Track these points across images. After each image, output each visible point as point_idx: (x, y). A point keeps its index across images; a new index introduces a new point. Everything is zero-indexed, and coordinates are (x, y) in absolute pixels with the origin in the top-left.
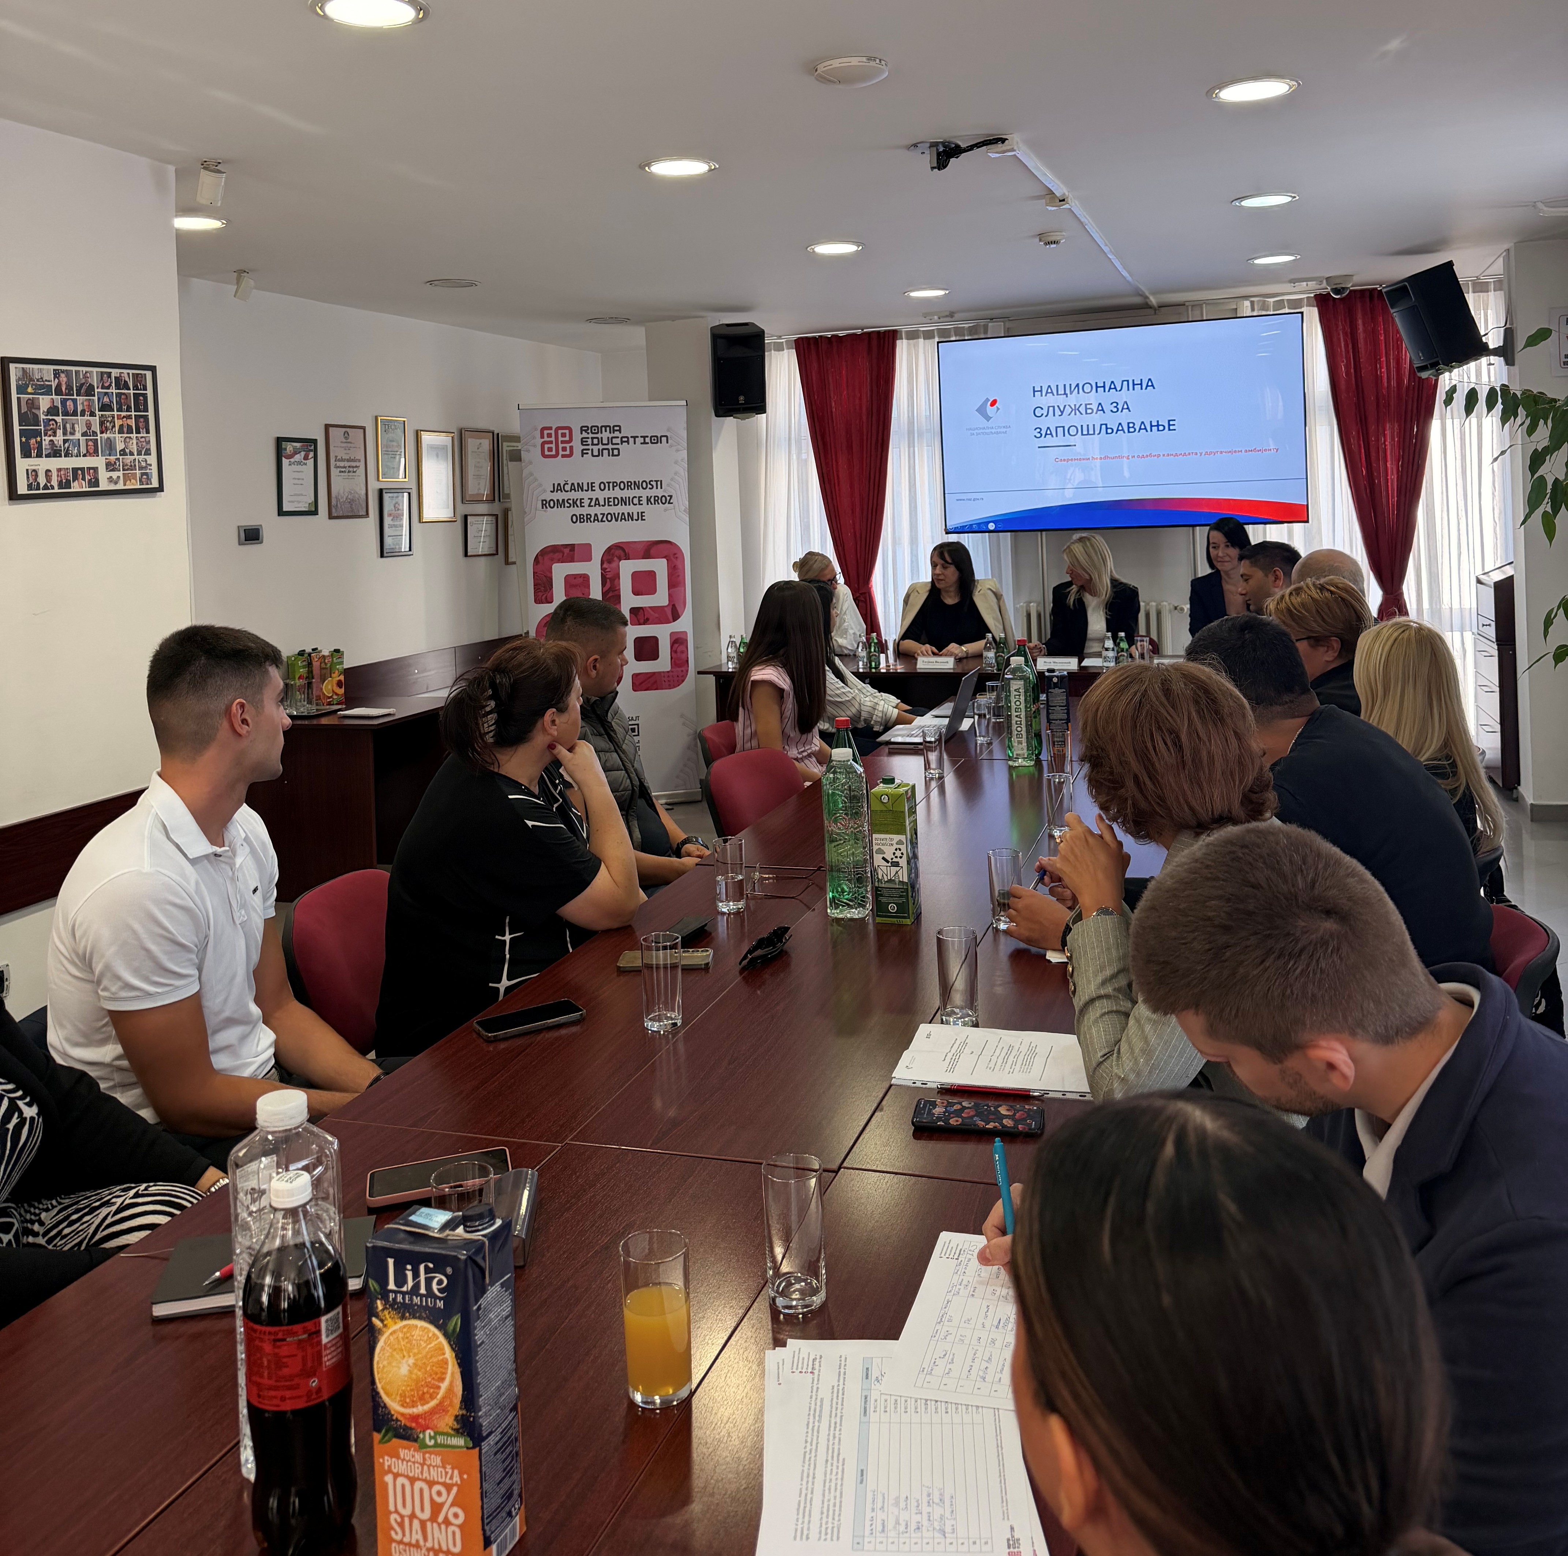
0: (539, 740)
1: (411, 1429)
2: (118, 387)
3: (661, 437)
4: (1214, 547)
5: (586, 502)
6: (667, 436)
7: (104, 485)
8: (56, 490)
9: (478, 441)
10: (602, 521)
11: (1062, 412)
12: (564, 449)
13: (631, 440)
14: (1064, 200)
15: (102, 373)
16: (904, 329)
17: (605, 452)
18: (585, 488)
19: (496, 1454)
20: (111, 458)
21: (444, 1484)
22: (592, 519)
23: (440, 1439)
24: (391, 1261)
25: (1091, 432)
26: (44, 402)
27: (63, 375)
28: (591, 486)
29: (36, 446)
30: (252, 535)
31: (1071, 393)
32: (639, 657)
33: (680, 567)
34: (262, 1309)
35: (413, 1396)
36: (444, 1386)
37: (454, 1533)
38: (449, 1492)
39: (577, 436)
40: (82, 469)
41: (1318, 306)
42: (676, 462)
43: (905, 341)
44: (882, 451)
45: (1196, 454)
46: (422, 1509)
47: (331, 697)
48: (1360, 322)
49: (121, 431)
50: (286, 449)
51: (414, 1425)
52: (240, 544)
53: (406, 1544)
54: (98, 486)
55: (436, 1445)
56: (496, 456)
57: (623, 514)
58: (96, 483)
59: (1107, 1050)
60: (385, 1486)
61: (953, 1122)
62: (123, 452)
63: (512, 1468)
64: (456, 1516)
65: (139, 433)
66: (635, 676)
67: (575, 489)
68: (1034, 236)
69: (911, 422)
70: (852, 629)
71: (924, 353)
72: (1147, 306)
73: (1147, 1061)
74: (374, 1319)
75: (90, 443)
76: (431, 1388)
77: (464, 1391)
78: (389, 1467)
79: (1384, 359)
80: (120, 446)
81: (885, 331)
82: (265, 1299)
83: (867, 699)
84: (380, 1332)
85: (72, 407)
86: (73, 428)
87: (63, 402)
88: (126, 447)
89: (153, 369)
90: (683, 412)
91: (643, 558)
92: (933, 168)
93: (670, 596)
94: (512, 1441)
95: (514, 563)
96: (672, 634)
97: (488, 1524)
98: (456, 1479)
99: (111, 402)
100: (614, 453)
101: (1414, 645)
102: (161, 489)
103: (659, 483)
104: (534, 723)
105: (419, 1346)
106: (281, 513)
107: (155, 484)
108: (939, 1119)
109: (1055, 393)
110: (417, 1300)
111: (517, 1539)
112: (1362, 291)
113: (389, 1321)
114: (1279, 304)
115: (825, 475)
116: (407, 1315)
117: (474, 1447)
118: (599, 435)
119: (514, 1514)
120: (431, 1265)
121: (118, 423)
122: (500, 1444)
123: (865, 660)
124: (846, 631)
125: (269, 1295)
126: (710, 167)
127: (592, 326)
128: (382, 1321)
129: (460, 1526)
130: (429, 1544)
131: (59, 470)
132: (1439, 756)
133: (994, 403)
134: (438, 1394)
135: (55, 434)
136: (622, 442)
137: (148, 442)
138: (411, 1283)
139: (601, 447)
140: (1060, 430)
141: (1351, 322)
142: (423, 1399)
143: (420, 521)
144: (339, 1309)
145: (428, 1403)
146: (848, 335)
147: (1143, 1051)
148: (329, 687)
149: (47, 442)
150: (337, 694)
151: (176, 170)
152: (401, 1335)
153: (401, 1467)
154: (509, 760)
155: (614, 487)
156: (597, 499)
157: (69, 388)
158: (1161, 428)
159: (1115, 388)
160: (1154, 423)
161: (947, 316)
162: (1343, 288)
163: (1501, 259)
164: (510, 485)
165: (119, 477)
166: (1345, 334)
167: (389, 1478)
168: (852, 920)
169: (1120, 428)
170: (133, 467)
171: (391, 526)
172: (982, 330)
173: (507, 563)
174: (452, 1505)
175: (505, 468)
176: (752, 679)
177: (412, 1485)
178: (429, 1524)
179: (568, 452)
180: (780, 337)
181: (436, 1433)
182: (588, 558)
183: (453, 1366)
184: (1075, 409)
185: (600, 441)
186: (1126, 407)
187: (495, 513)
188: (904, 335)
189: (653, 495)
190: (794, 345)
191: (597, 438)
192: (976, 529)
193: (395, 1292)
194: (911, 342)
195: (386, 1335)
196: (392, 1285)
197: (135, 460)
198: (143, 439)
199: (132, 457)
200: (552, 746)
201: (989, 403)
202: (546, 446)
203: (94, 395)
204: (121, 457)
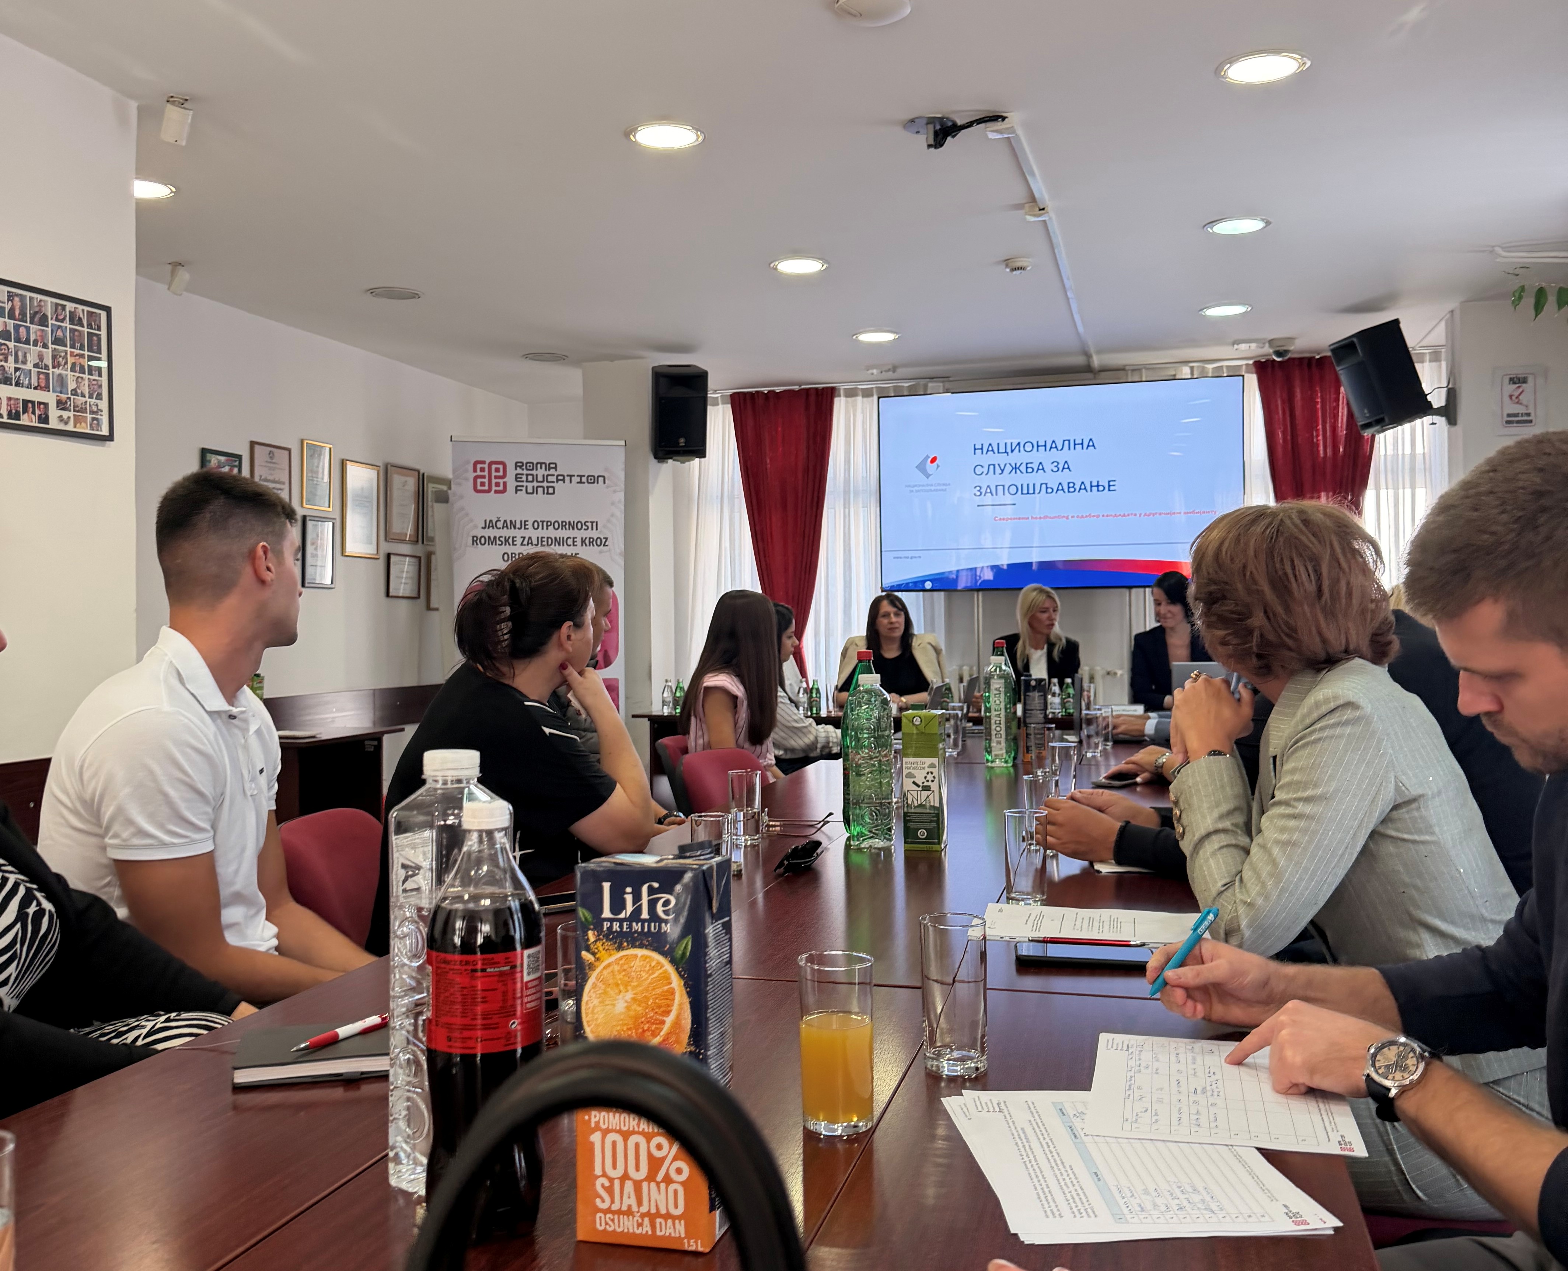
0: (552, 656)
2: (72, 322)
3: (598, 477)
5: (519, 541)
6: (604, 477)
7: (54, 424)
8: (5, 420)
9: (403, 479)
11: (1003, 471)
12: (497, 484)
13: (567, 479)
14: (1043, 209)
15: (57, 305)
16: (842, 386)
17: (540, 490)
18: (518, 525)
20: (62, 395)
24: (606, 886)
25: (1031, 491)
27: (17, 299)
28: (524, 525)
31: (1012, 451)
33: (613, 611)
36: (669, 1020)
37: (676, 1192)
38: (671, 1145)
39: (511, 472)
40: (33, 402)
41: (1258, 371)
42: (613, 504)
43: (843, 399)
44: (817, 510)
45: (1135, 515)
46: (637, 1168)
48: (1298, 391)
49: (73, 370)
53: (614, 1213)
54: (48, 424)
56: (420, 496)
58: (46, 420)
59: (1228, 880)
60: (591, 1147)
62: (74, 392)
64: (679, 1171)
65: (92, 375)
67: (507, 527)
68: (999, 263)
69: (847, 481)
71: (863, 412)
72: (1088, 367)
73: (1277, 884)
74: (584, 954)
75: (42, 376)
76: (653, 1024)
77: (693, 1023)
78: (597, 1123)
79: (1320, 427)
80: (72, 385)
81: (823, 389)
84: (592, 967)
85: (25, 333)
86: (25, 356)
87: (17, 328)
88: (78, 387)
89: (108, 310)
90: (622, 453)
92: (929, 146)
95: (437, 609)
99: (65, 337)
100: (549, 491)
102: (110, 438)
103: (595, 525)
104: (549, 636)
105: (639, 978)
107: (105, 431)
109: (996, 451)
110: (637, 927)
112: (1301, 359)
113: (602, 954)
114: (1218, 371)
115: (758, 533)
116: (625, 944)
118: (534, 472)
120: (656, 886)
121: (70, 360)
123: (806, 706)
126: (698, 138)
128: (594, 954)
129: (683, 1183)
130: (644, 1209)
131: (9, 399)
133: (934, 460)
134: (662, 1029)
135: (6, 360)
136: (558, 480)
137: (100, 386)
138: (630, 908)
139: (535, 484)
140: (1000, 489)
141: (1290, 389)
143: (343, 553)
146: (785, 391)
147: (1271, 875)
151: (140, 109)
152: (616, 968)
153: (612, 1121)
155: (547, 526)
156: (530, 538)
157: (23, 314)
158: (1101, 488)
159: (1056, 447)
160: (1095, 484)
161: (889, 370)
162: (1285, 351)
163: (1443, 324)
164: (435, 527)
165: (69, 418)
166: (1283, 402)
167: (596, 1138)
168: (876, 849)
169: (1060, 488)
170: (84, 411)
171: (313, 556)
172: (922, 389)
173: (429, 608)
174: (675, 1160)
175: (431, 512)
176: (705, 685)
177: (626, 1140)
178: (645, 1185)
179: (501, 488)
180: (715, 391)
183: (681, 996)
184: (1016, 468)
185: (535, 478)
186: (1067, 466)
187: (418, 555)
188: (842, 392)
189: (588, 536)
190: (729, 401)
191: (532, 475)
192: (913, 588)
193: (611, 920)
194: (849, 399)
195: (598, 970)
196: (607, 913)
197: (86, 402)
198: (95, 382)
199: (84, 399)
200: (563, 666)
201: (930, 460)
202: (479, 481)
203: (47, 326)
204: (72, 397)
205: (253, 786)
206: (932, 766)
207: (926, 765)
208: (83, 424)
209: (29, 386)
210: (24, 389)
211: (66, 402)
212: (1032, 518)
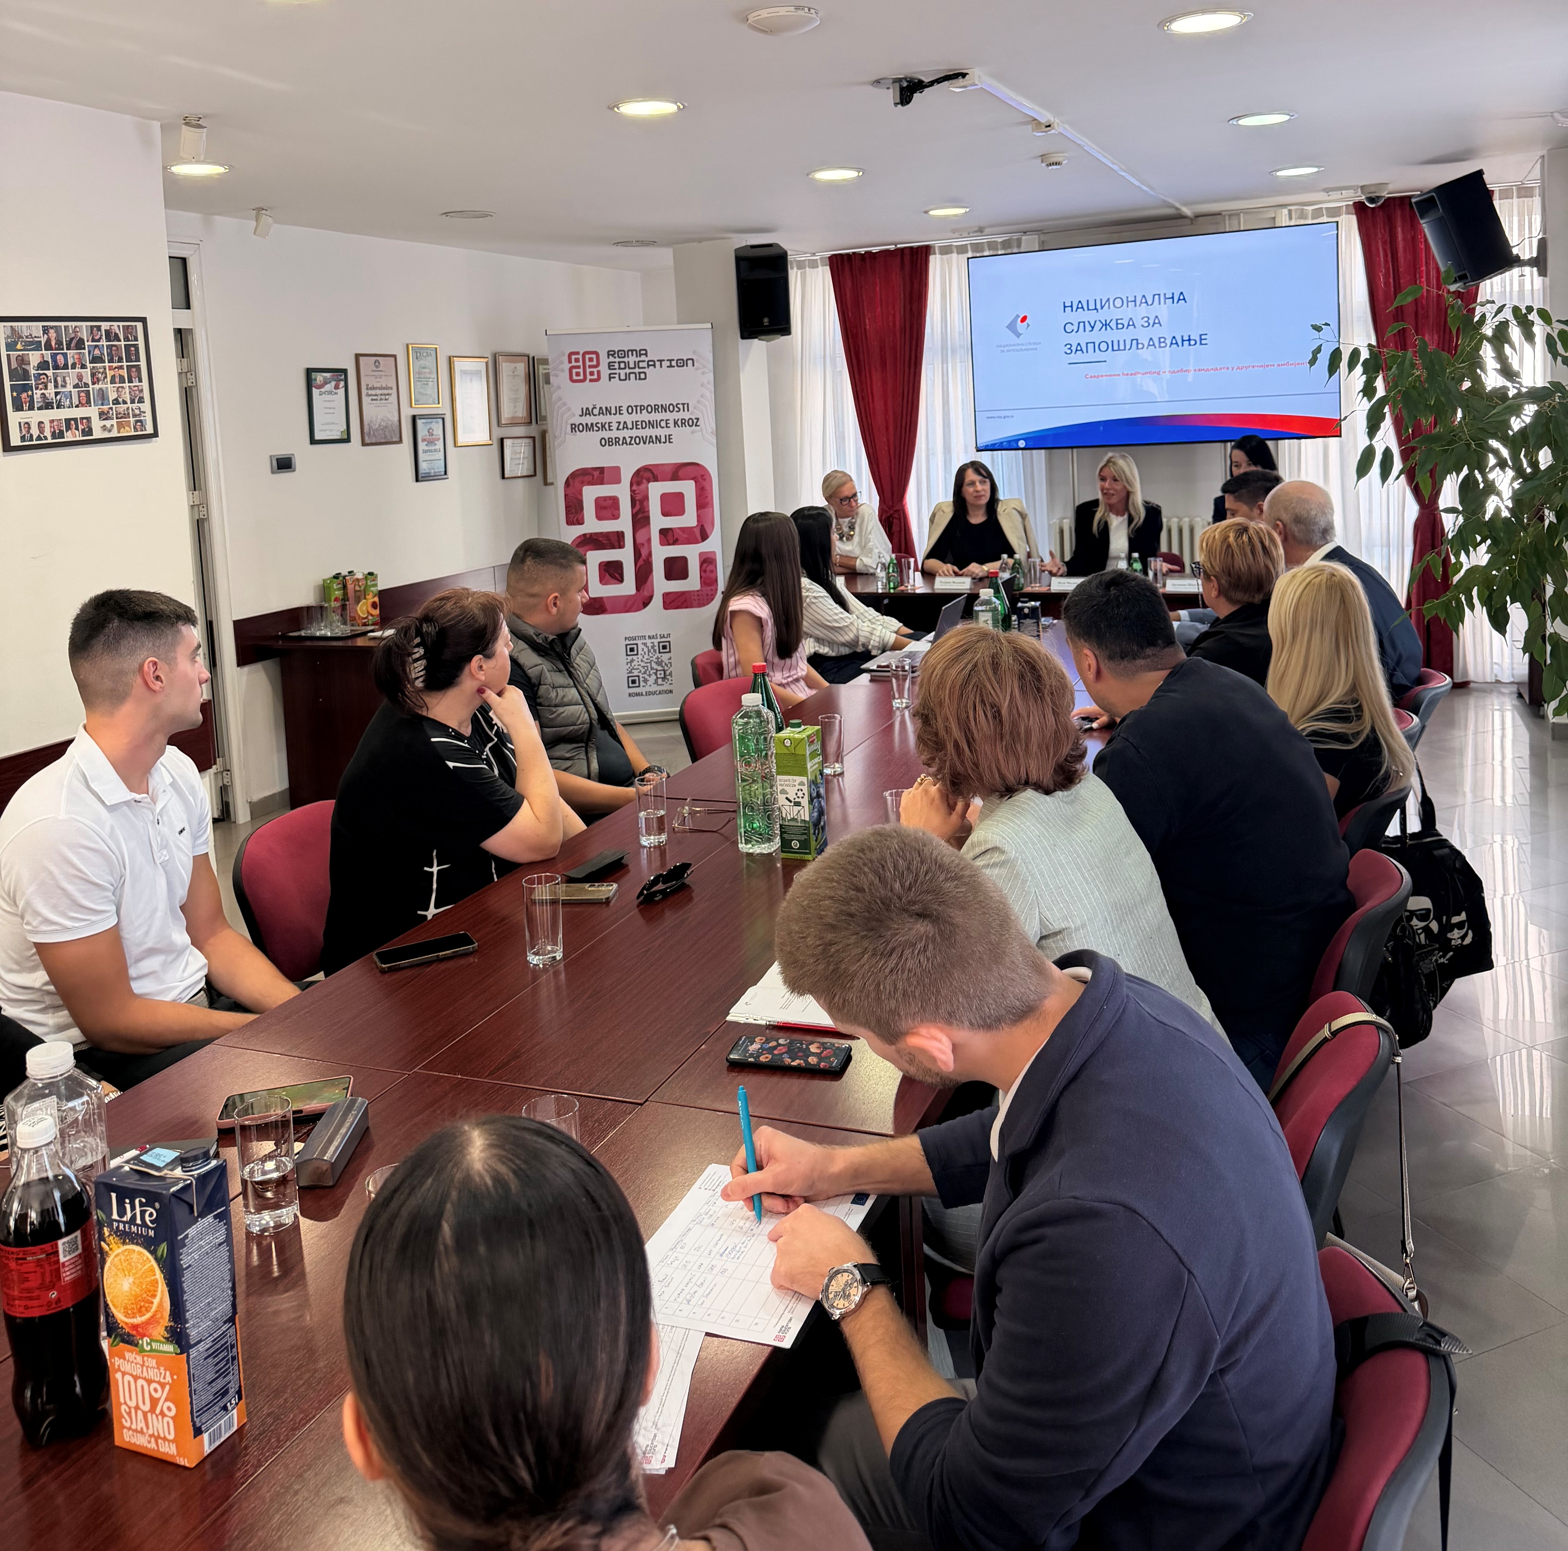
0: (467, 684)
1: (133, 1336)
2: (108, 339)
3: (687, 360)
4: (1236, 466)
5: (614, 426)
6: (692, 360)
7: (97, 434)
8: (50, 441)
9: (513, 365)
10: (630, 444)
11: (1093, 328)
12: (592, 374)
13: (658, 364)
14: (1049, 126)
15: (92, 327)
16: (937, 244)
17: (632, 376)
18: (613, 411)
19: (206, 1359)
20: (104, 407)
21: (159, 1383)
22: (621, 442)
23: (154, 1344)
24: (114, 1195)
25: (1122, 347)
26: (35, 358)
27: (52, 331)
28: (619, 410)
29: (28, 399)
30: (284, 464)
31: (1102, 307)
32: (669, 576)
33: (708, 488)
34: (9, 1233)
35: (133, 1309)
36: (156, 1301)
37: (168, 1423)
38: (163, 1389)
39: (604, 360)
40: (75, 420)
41: (1356, 214)
42: (702, 385)
43: (938, 256)
44: (916, 368)
45: (1228, 368)
46: (144, 1403)
47: (366, 618)
48: (1399, 229)
49: (113, 381)
50: (316, 380)
51: (134, 1333)
52: (272, 473)
53: (133, 1430)
54: (92, 435)
55: (151, 1350)
56: (532, 379)
57: (651, 437)
58: (90, 432)
60: (117, 1381)
61: (763, 1059)
62: (116, 402)
63: (226, 1370)
64: (169, 1409)
65: (132, 382)
66: (666, 595)
67: (603, 413)
68: (1035, 158)
69: (944, 338)
70: (877, 548)
71: (957, 268)
72: (1181, 217)
74: (102, 1243)
75: (82, 394)
76: (146, 1303)
77: (171, 1306)
78: (119, 1366)
79: (1424, 268)
80: (112, 396)
81: (919, 247)
82: (12, 1224)
83: (865, 624)
84: (107, 1254)
85: (63, 360)
86: (64, 381)
87: (54, 357)
88: (119, 396)
89: (143, 320)
90: (709, 335)
91: (671, 480)
92: (896, 104)
93: (699, 517)
94: (227, 1348)
95: (552, 484)
96: (701, 554)
97: (197, 1417)
98: (168, 1379)
99: (103, 354)
100: (641, 377)
101: (1324, 591)
102: (155, 434)
103: (686, 406)
104: (461, 669)
105: (136, 1267)
106: (313, 441)
107: (150, 430)
108: (751, 1055)
109: (1085, 308)
110: (134, 1229)
111: (235, 1428)
112: (1399, 199)
113: (113, 1246)
114: (1318, 213)
115: (859, 393)
116: (127, 1241)
117: (181, 1353)
118: (626, 360)
119: (230, 1408)
120: (144, 1200)
121: (109, 374)
122: (212, 1350)
124: (871, 551)
125: (16, 1221)
126: (679, 107)
127: (621, 250)
128: (108, 1245)
129: (172, 1418)
130: (150, 1432)
131: (52, 421)
132: (1345, 699)
133: (1024, 319)
134: (152, 1308)
135: (46, 388)
136: (649, 366)
137: (141, 391)
138: (129, 1214)
139: (628, 371)
140: (1091, 346)
141: (1391, 230)
142: (140, 1312)
143: (455, 445)
144: (78, 1233)
145: (144, 1315)
146: (881, 252)
148: (364, 609)
149: (39, 396)
150: (372, 615)
151: (161, 126)
152: (123, 1258)
153: (126, 1367)
154: (438, 703)
155: (641, 410)
156: (625, 423)
157: (59, 343)
158: (1192, 342)
159: (1146, 302)
160: (1186, 338)
161: (976, 232)
162: (1378, 197)
163: (1539, 164)
164: (546, 408)
165: (112, 426)
166: (1384, 243)
167: (119, 1376)
168: (762, 855)
169: (1151, 343)
170: (126, 416)
171: (425, 452)
172: (1015, 244)
173: (546, 483)
174: (166, 1400)
175: (542, 390)
176: (730, 609)
177: (135, 1382)
178: (149, 1415)
179: (595, 377)
180: (814, 254)
181: (152, 1340)
182: (617, 480)
183: (163, 1286)
184: (1106, 325)
185: (626, 365)
186: (1157, 322)
187: (532, 435)
188: (937, 251)
189: (680, 418)
190: (828, 263)
191: (624, 362)
192: (1007, 447)
193: (118, 1221)
194: (945, 257)
195: (112, 1257)
196: (115, 1216)
197: (128, 408)
198: (136, 388)
199: (126, 406)
200: (481, 691)
201: (1020, 319)
202: (574, 371)
203: (84, 349)
204: (114, 407)
205: (165, 852)
206: (802, 784)
207: (796, 783)
208: (127, 428)
209: (70, 407)
210: (66, 409)
211: (108, 412)
212: (1123, 374)
